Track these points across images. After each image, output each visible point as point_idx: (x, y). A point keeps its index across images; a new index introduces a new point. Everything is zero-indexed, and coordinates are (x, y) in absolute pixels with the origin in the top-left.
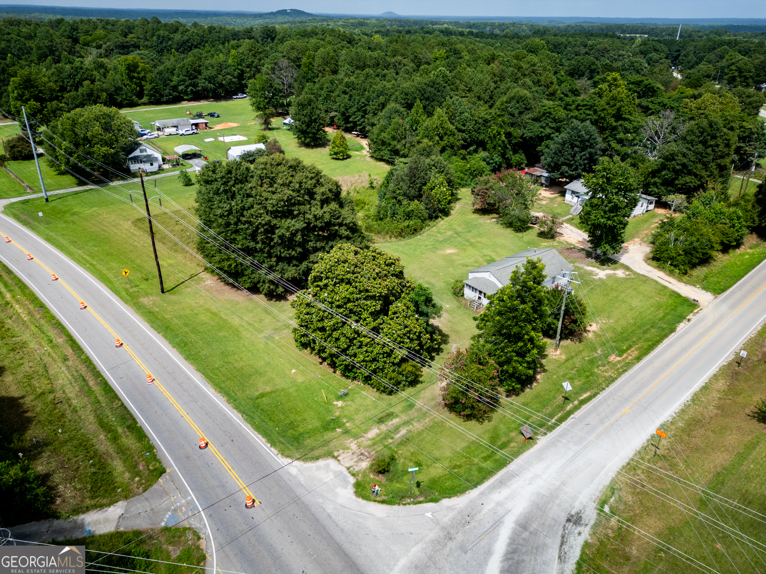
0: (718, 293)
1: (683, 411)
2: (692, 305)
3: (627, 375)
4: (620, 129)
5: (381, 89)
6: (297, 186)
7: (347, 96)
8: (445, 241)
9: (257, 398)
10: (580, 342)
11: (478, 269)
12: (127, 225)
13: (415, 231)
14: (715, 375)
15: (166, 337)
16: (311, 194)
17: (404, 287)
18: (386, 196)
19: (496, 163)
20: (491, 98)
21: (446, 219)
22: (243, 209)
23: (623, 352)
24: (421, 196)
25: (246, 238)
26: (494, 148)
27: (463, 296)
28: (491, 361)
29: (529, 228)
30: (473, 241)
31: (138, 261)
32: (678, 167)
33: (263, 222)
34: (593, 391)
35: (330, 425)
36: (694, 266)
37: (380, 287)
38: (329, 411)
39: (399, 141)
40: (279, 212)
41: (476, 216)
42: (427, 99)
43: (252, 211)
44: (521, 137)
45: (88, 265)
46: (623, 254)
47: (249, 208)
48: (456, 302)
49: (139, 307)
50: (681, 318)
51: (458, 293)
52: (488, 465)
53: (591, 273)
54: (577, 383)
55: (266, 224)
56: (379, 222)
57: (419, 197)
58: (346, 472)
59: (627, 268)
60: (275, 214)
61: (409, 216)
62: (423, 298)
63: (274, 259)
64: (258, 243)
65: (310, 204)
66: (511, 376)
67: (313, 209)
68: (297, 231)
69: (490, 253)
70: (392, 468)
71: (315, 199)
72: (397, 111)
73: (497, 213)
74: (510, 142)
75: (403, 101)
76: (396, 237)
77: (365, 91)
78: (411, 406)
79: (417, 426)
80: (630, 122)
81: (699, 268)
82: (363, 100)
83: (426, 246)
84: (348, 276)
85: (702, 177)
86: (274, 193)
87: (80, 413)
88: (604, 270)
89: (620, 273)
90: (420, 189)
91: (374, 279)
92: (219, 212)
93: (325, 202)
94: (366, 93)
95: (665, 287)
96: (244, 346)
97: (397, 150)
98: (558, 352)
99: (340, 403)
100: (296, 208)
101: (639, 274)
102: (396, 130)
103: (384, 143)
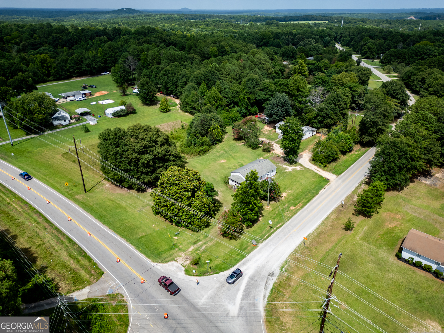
0: (339, 175)
1: (317, 228)
2: (327, 181)
3: (297, 215)
5: (184, 74)
6: (149, 139)
7: (166, 77)
8: (220, 156)
9: (140, 239)
10: (279, 202)
11: (236, 170)
12: (59, 157)
13: (206, 152)
14: (332, 212)
15: (92, 214)
16: (156, 142)
17: (201, 184)
18: (191, 134)
19: (243, 113)
20: (240, 78)
21: (220, 144)
22: (123, 151)
23: (296, 205)
24: (208, 133)
25: (126, 165)
26: (242, 105)
27: (228, 183)
28: (239, 215)
29: (259, 147)
30: (233, 155)
31: (70, 177)
32: (324, 115)
33: (134, 157)
34: (282, 223)
35: (173, 247)
36: (329, 163)
37: (190, 186)
38: (172, 241)
39: (195, 103)
40: (141, 152)
41: (235, 142)
42: (208, 79)
43: (128, 152)
44: (255, 99)
45: (44, 181)
46: (300, 158)
47: (126, 151)
48: (225, 187)
49: (76, 201)
50: (322, 187)
51: (226, 182)
52: (238, 257)
53: (285, 169)
54: (276, 220)
55: (135, 158)
56: (188, 148)
57: (206, 134)
58: (181, 266)
59: (301, 165)
60: (139, 153)
61: (202, 144)
62: (209, 189)
63: (140, 173)
64: (132, 166)
65: (155, 146)
66: (248, 220)
67: (157, 149)
68: (150, 160)
69: (241, 161)
70: (199, 263)
71: (157, 144)
72: (193, 87)
73: (244, 140)
74: (250, 102)
75: (195, 81)
76: (197, 155)
77: (175, 74)
78: (207, 236)
79: (210, 244)
80: (304, 93)
81: (332, 163)
82: (175, 79)
83: (211, 159)
84: (176, 182)
85: (335, 120)
86: (138, 143)
87: (59, 252)
88: (291, 167)
89: (298, 168)
90: (207, 130)
91: (188, 182)
92: (112, 153)
93: (162, 145)
94: (176, 75)
95: (317, 174)
96: (129, 215)
97: (194, 107)
98: (269, 207)
99: (176, 238)
100: (149, 149)
101: (306, 168)
102: (193, 97)
103: (187, 104)
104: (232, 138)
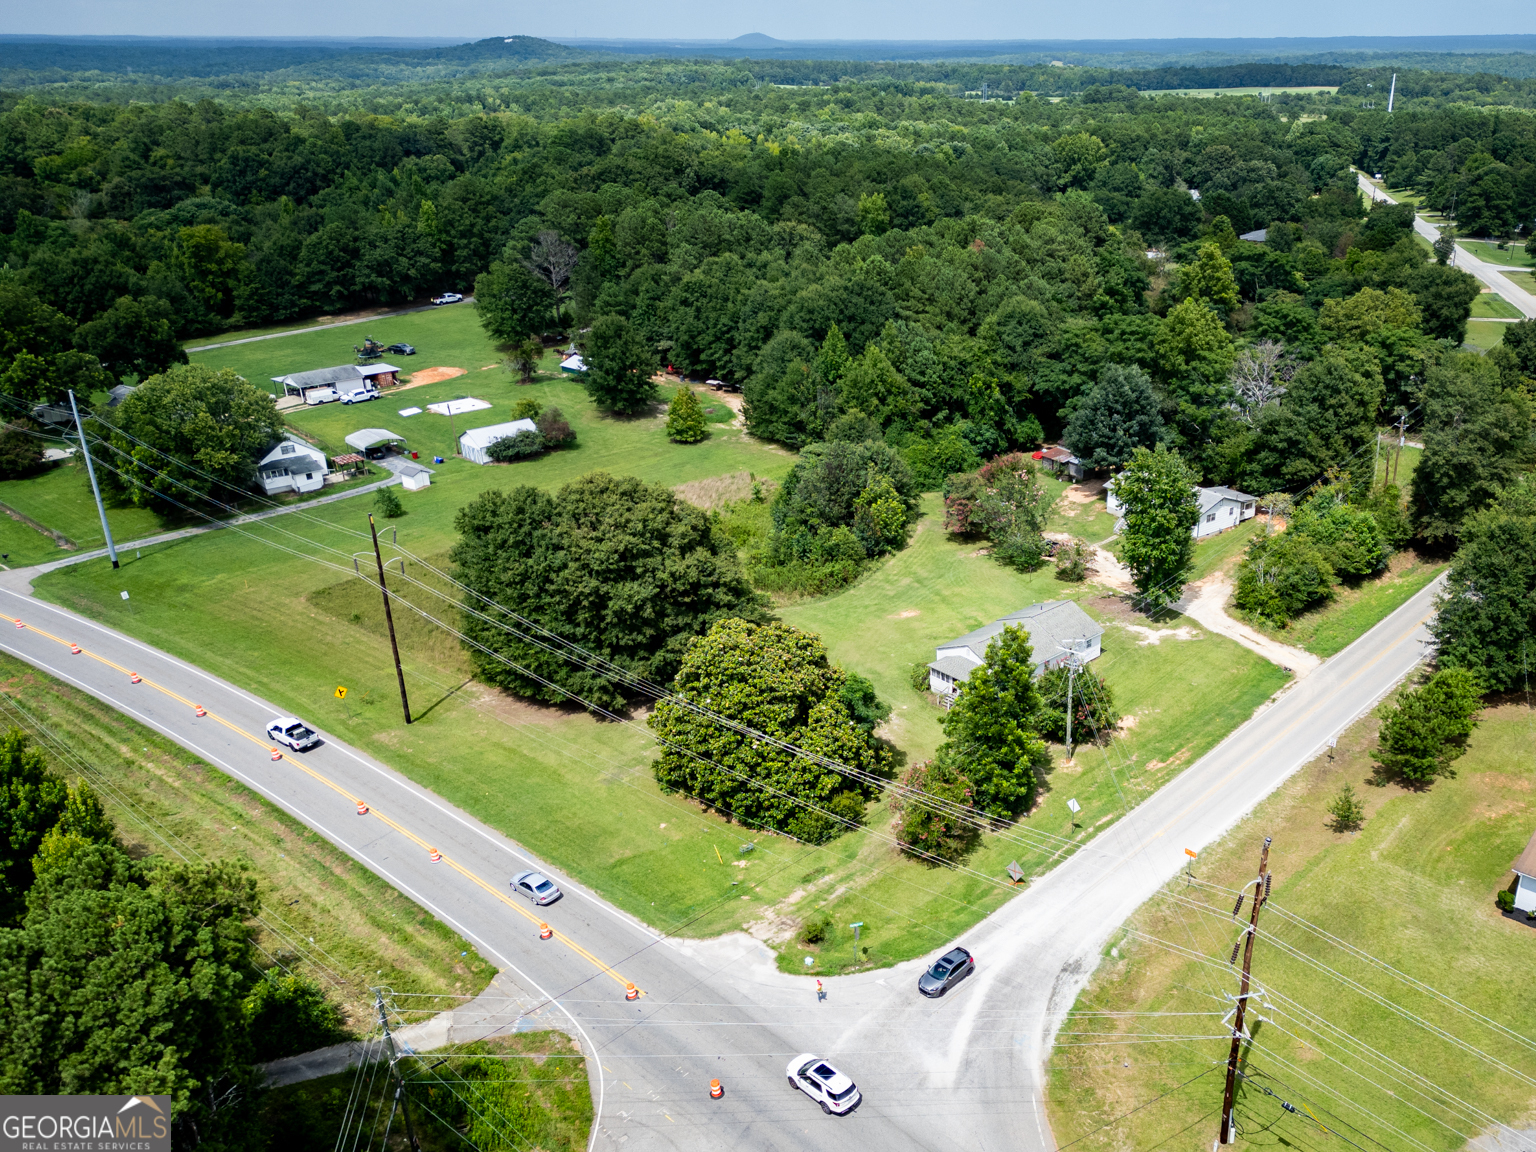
0: (1329, 656)
2: (1285, 675)
3: (1169, 786)
4: (1194, 375)
5: (760, 299)
8: (898, 596)
9: (614, 866)
10: (1106, 745)
11: (954, 639)
12: (300, 605)
13: (845, 582)
14: (1293, 777)
17: (828, 680)
18: (788, 520)
19: (987, 440)
20: (972, 313)
21: (899, 554)
22: (549, 569)
23: (1169, 755)
24: (852, 515)
26: (982, 412)
27: (929, 688)
28: (961, 778)
29: (1044, 563)
30: (946, 593)
32: (1282, 446)
34: (1116, 813)
35: (737, 890)
36: (1297, 614)
37: (793, 683)
38: (727, 876)
39: (803, 405)
40: (610, 571)
41: (953, 546)
42: (851, 319)
43: (565, 573)
44: (1030, 391)
46: (1189, 599)
47: (560, 569)
48: (917, 700)
49: (376, 750)
50: (1264, 697)
51: (921, 684)
52: (960, 919)
53: (1136, 637)
54: (1096, 804)
55: (591, 593)
56: (780, 569)
57: (847, 518)
58: (763, 947)
59: (1194, 624)
60: (605, 575)
61: (831, 554)
62: (859, 695)
63: (607, 651)
64: (577, 625)
66: (995, 798)
68: (644, 601)
69: (974, 614)
70: (827, 936)
72: (795, 347)
73: (988, 539)
74: (1009, 402)
75: (805, 325)
76: (811, 595)
77: (725, 300)
78: (852, 856)
79: (861, 881)
81: (1308, 616)
83: (866, 607)
84: (742, 669)
85: (1321, 460)
86: (600, 540)
87: (335, 913)
88: (1158, 629)
89: (1183, 633)
90: (849, 505)
91: (782, 671)
93: (686, 549)
94: (730, 304)
95: (1248, 652)
96: (573, 795)
97: (801, 422)
98: (1072, 763)
99: (743, 863)
101: (1211, 633)
102: (796, 384)
103: (773, 409)
104: (944, 532)
